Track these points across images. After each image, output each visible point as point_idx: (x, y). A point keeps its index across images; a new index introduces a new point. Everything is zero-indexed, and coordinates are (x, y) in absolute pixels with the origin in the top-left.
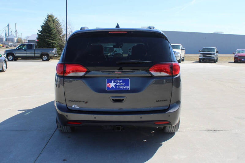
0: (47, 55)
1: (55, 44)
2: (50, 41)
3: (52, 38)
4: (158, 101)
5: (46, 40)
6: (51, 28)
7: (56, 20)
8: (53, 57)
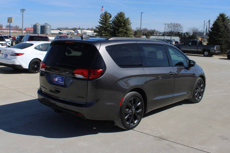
0: (209, 51)
1: (222, 41)
2: (217, 39)
3: (219, 35)
4: (79, 97)
5: (214, 37)
6: (220, 26)
7: (228, 18)
8: (214, 53)
